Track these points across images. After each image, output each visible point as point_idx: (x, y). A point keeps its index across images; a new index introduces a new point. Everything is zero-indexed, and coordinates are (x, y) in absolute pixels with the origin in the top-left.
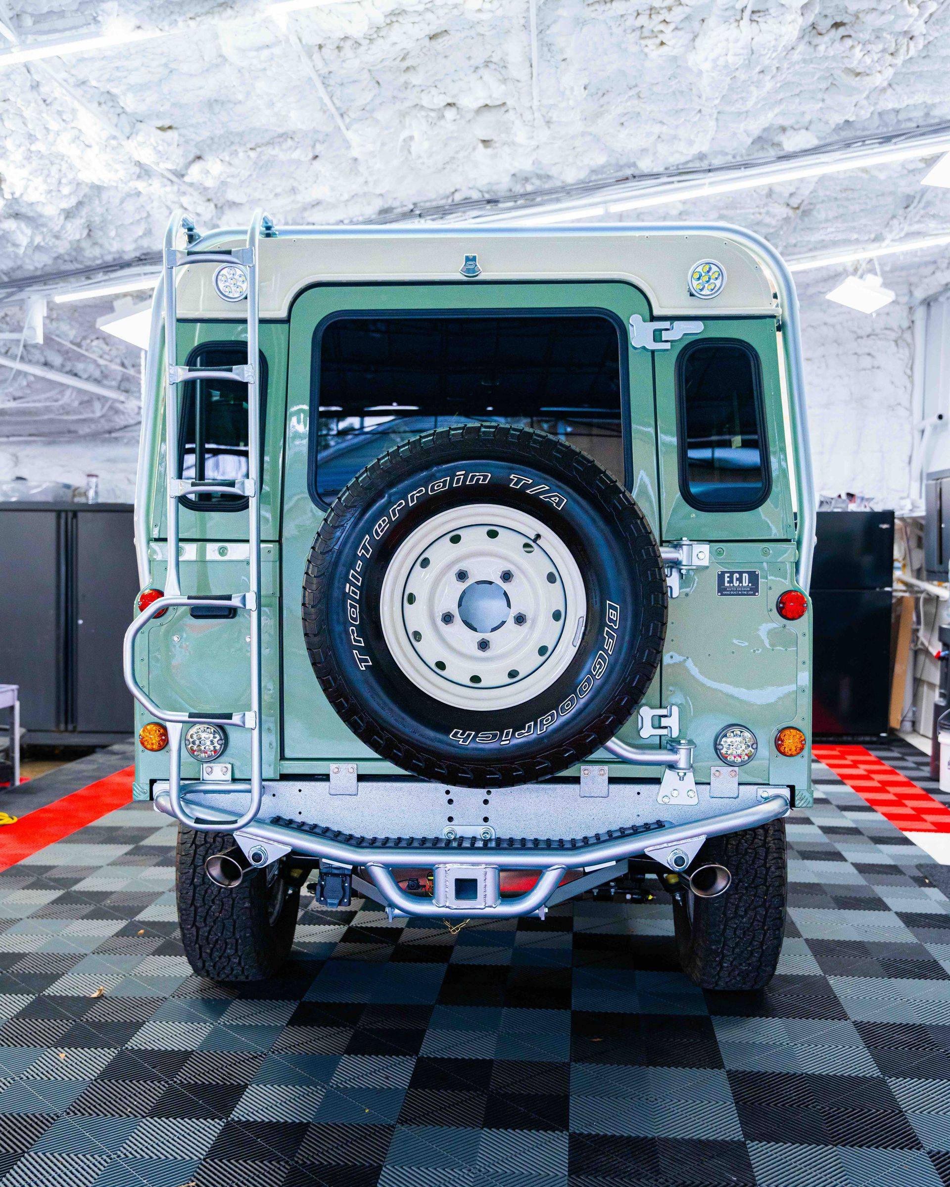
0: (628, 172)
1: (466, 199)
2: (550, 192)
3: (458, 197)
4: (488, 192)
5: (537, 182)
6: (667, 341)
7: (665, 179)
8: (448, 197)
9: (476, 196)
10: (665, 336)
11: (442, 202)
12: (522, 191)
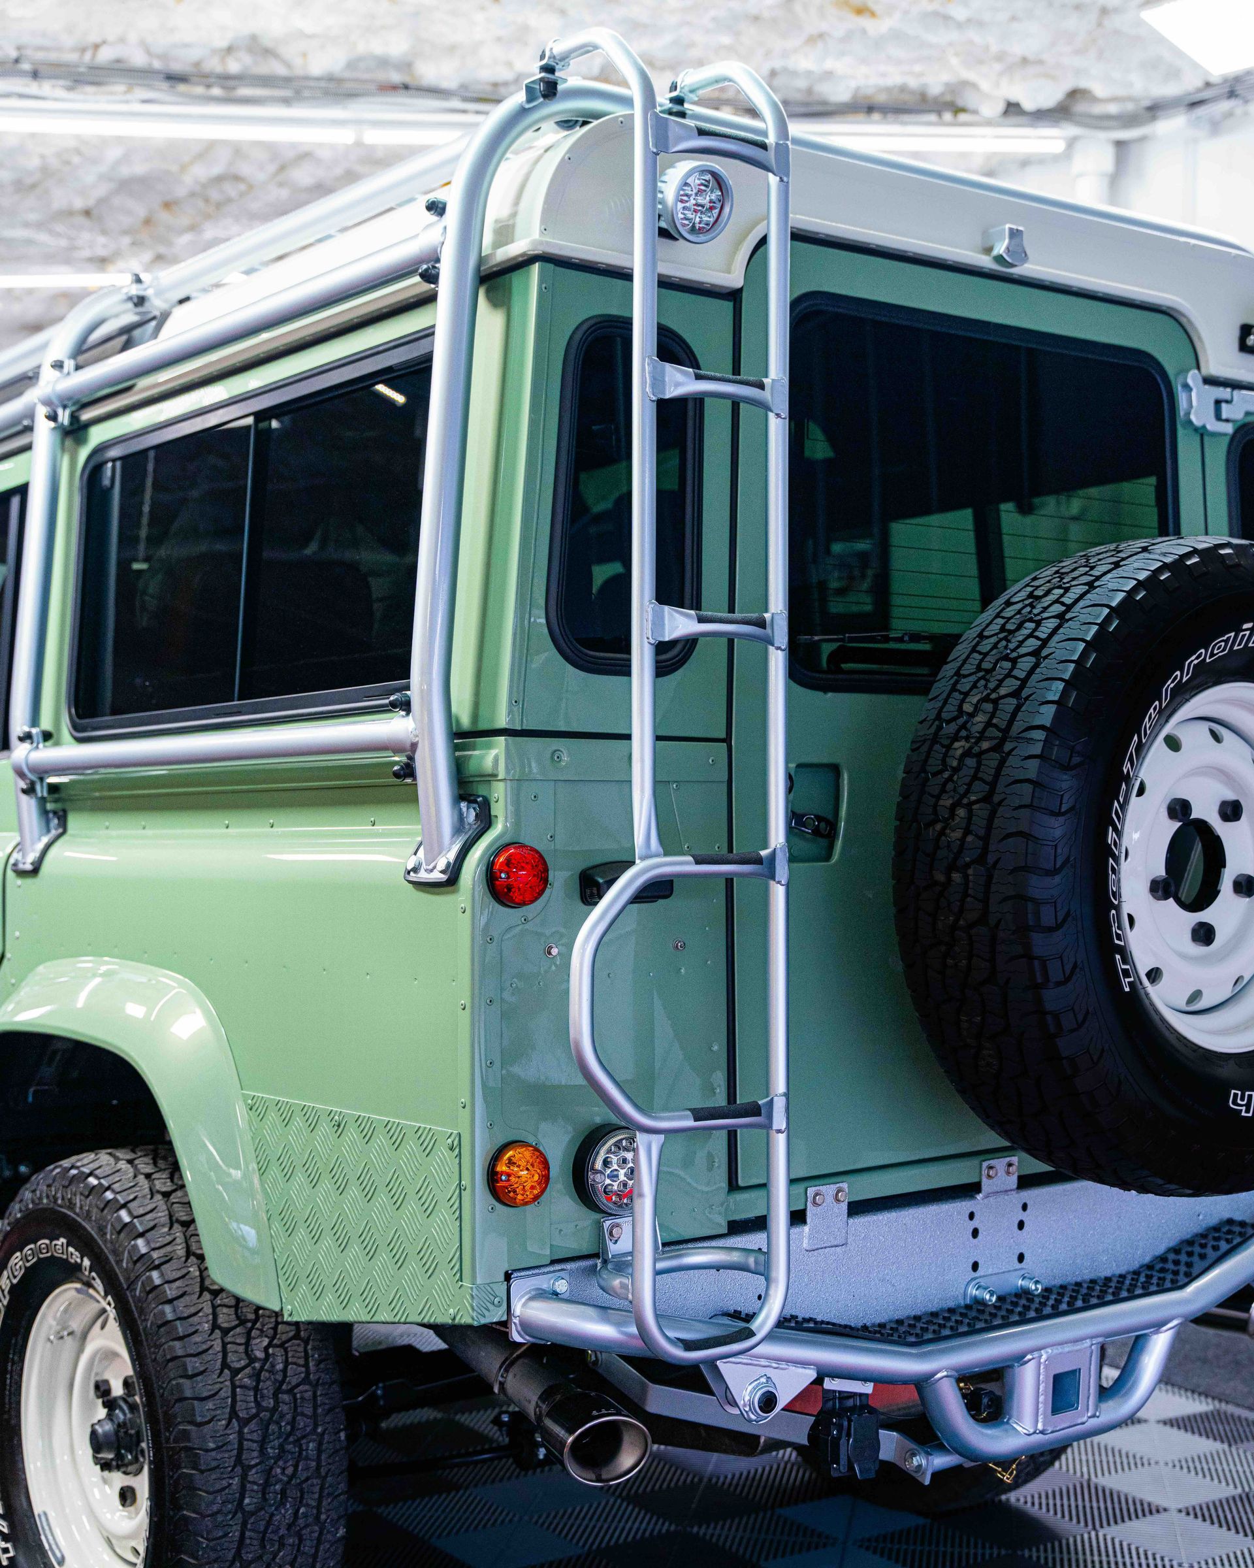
0: (396, 77)
1: (118, 61)
2: (266, 81)
3: (105, 55)
4: (159, 57)
5: (247, 59)
6: (1227, 421)
7: (456, 103)
8: (83, 50)
9: (139, 59)
10: (1226, 411)
11: (72, 57)
12: (219, 69)
